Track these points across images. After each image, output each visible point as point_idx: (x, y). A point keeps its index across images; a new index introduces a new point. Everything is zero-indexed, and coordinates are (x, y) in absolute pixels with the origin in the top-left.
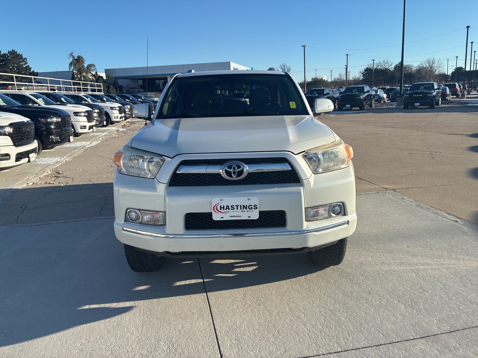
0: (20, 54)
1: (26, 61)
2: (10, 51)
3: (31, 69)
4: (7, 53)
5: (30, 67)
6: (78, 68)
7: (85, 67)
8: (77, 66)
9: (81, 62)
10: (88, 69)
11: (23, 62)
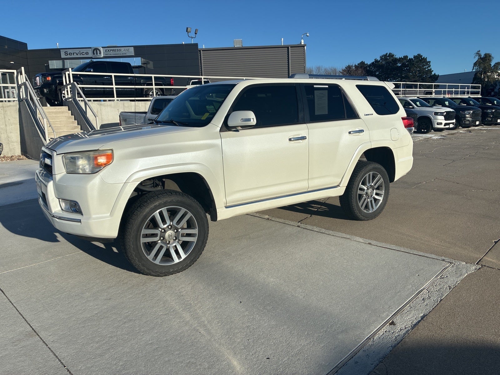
0: (425, 58)
1: (430, 64)
2: (415, 55)
3: (432, 72)
4: (413, 58)
5: (432, 70)
6: (483, 67)
7: (491, 66)
8: (482, 65)
9: (488, 61)
10: (494, 68)
11: (426, 65)
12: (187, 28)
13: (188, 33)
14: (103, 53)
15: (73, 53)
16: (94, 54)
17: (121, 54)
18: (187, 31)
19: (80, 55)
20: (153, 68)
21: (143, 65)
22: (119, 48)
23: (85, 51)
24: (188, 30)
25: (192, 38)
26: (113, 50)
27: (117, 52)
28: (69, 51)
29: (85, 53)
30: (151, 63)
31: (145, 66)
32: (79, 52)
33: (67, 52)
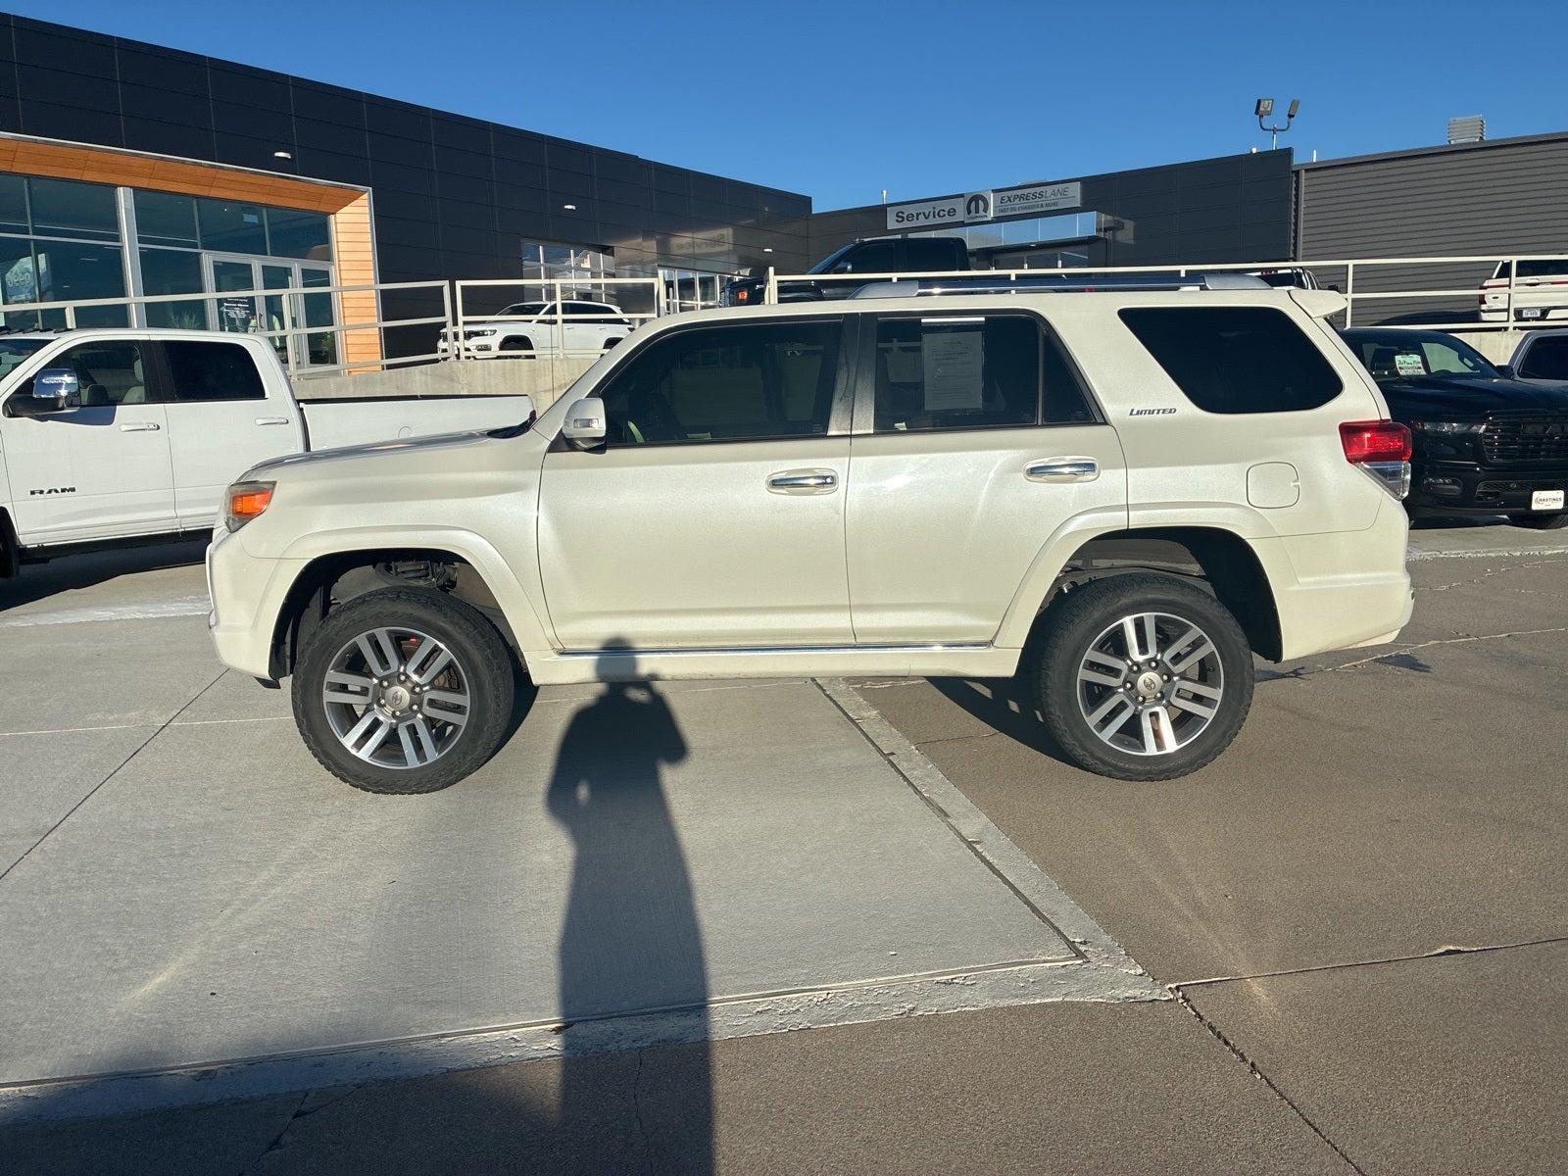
12: (1259, 102)
13: (1261, 116)
14: (995, 207)
15: (918, 215)
16: (969, 212)
17: (1042, 206)
18: (1257, 113)
19: (934, 217)
20: (1132, 242)
21: (1102, 235)
22: (1038, 190)
23: (947, 205)
24: (1262, 109)
25: (1274, 131)
26: (1021, 197)
27: (1031, 202)
28: (908, 210)
29: (946, 213)
30: (1129, 225)
31: (1109, 235)
32: (932, 210)
33: (903, 213)
